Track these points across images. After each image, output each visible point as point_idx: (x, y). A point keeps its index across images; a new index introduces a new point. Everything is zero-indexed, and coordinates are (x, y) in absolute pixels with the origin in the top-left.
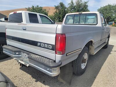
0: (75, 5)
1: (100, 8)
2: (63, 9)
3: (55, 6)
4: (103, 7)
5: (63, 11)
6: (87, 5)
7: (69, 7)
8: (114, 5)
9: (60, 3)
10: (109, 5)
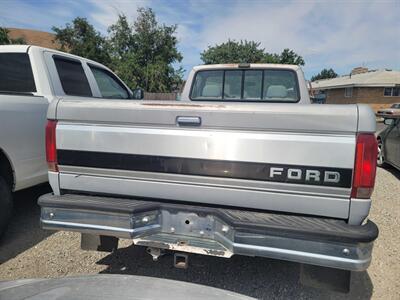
0: (134, 32)
1: (207, 49)
2: (91, 43)
3: (56, 30)
4: (214, 46)
5: (93, 50)
6: (174, 38)
7: (113, 40)
8: (244, 44)
9: (75, 22)
10: (231, 43)
